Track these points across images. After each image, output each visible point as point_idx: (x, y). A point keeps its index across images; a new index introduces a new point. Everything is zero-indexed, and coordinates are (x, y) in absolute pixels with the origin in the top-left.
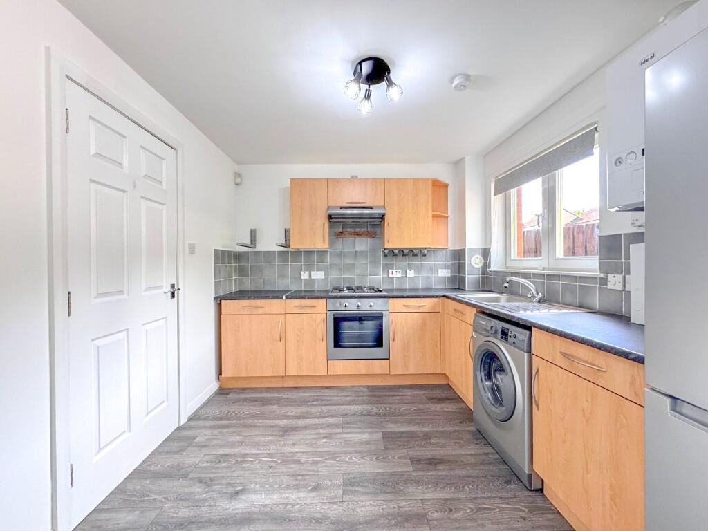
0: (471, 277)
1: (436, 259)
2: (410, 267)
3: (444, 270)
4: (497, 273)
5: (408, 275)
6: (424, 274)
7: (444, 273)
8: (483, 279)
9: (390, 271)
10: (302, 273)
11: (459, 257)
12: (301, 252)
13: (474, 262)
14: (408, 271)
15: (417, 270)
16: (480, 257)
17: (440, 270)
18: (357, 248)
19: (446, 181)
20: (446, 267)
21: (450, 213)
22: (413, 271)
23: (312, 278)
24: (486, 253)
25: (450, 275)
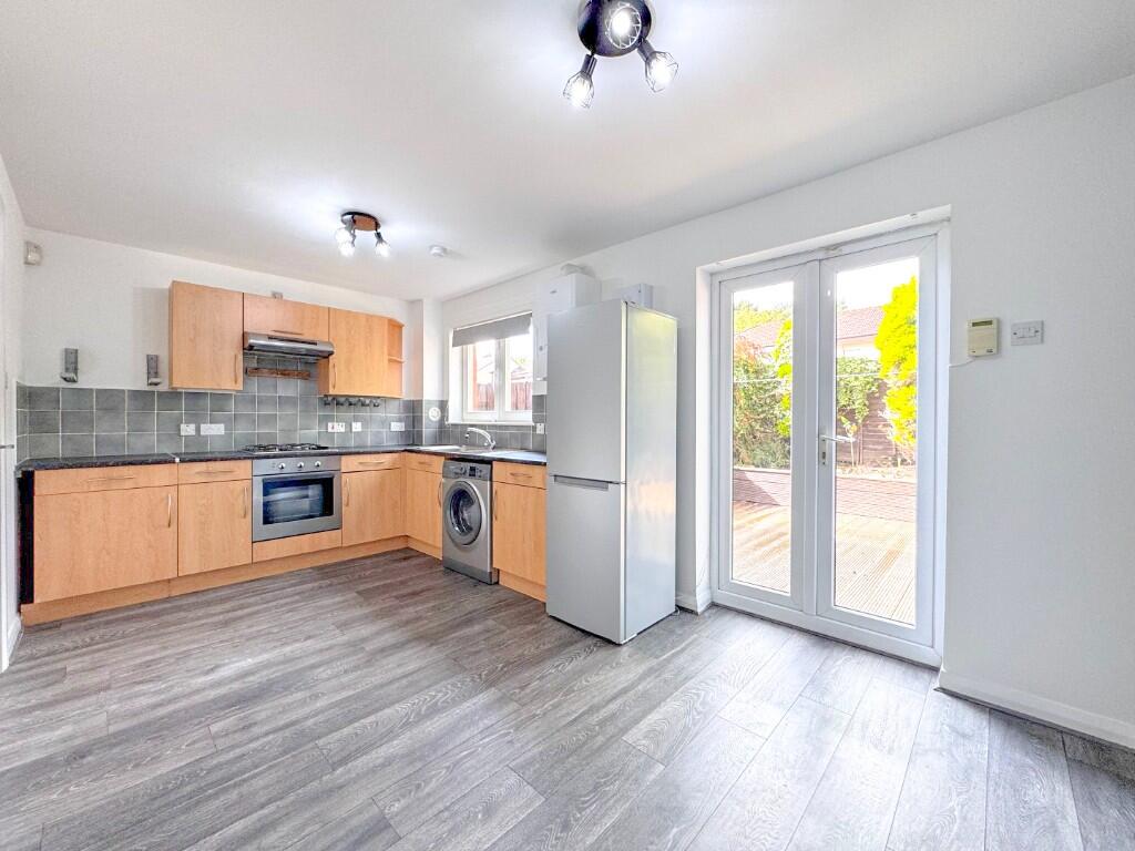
0: (428, 430)
1: (388, 410)
2: (356, 419)
3: (399, 424)
4: (455, 425)
5: (354, 430)
6: (374, 428)
7: (397, 427)
8: (441, 432)
9: (330, 425)
10: (183, 426)
11: (413, 410)
12: (181, 393)
13: (431, 415)
14: (354, 424)
15: (365, 423)
16: (437, 409)
17: (393, 424)
18: (281, 392)
19: (402, 321)
20: (400, 420)
21: (404, 358)
22: (359, 424)
23: (202, 433)
24: (443, 406)
25: (403, 430)
